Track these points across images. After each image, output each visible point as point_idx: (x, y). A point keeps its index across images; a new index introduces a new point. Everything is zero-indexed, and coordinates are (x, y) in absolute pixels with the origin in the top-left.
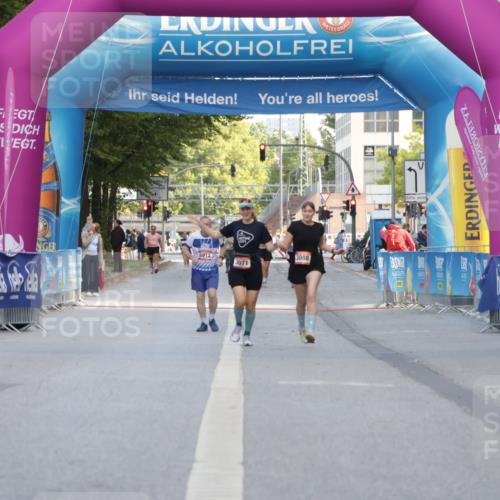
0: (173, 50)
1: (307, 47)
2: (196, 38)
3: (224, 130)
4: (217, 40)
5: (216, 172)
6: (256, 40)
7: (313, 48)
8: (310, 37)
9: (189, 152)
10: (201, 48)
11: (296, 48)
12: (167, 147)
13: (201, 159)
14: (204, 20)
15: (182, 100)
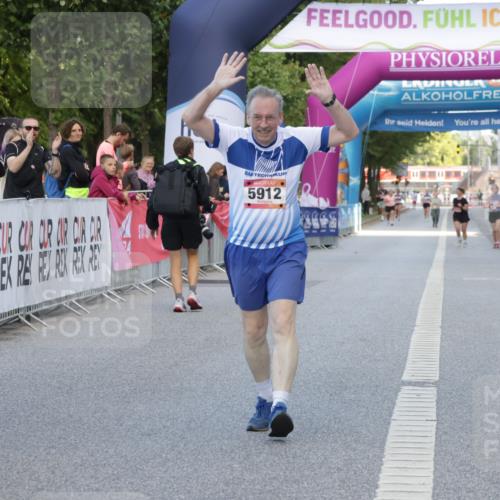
0: (409, 98)
1: (481, 95)
2: (421, 91)
3: (437, 138)
4: (432, 92)
5: (434, 160)
6: (453, 92)
7: (484, 96)
8: (482, 89)
9: (419, 150)
10: (424, 96)
11: (475, 96)
12: (407, 148)
13: (426, 153)
14: (425, 83)
15: (414, 124)
